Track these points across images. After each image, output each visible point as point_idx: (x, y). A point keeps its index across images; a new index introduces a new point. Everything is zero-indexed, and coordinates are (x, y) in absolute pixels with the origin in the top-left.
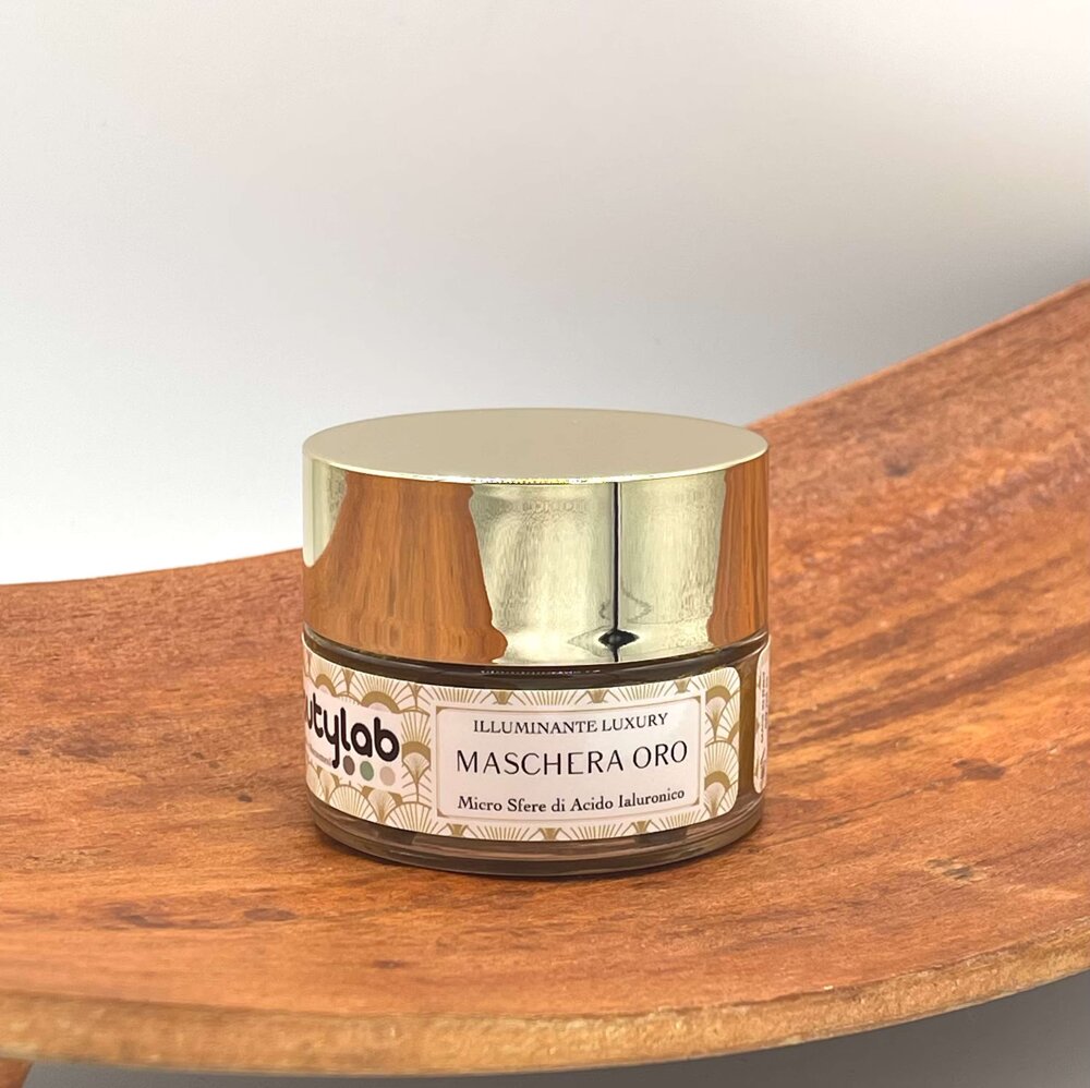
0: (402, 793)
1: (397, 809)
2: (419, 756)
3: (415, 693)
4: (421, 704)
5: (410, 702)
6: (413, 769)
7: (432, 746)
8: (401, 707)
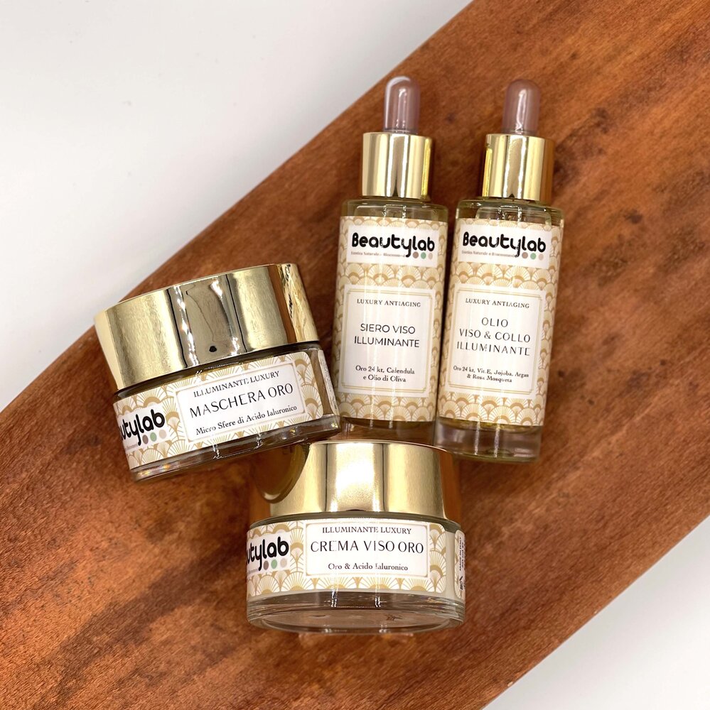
0: (170, 438)
1: (171, 448)
2: (174, 418)
3: (165, 390)
4: (169, 394)
5: (164, 395)
6: (173, 425)
7: (178, 411)
8: (160, 399)
